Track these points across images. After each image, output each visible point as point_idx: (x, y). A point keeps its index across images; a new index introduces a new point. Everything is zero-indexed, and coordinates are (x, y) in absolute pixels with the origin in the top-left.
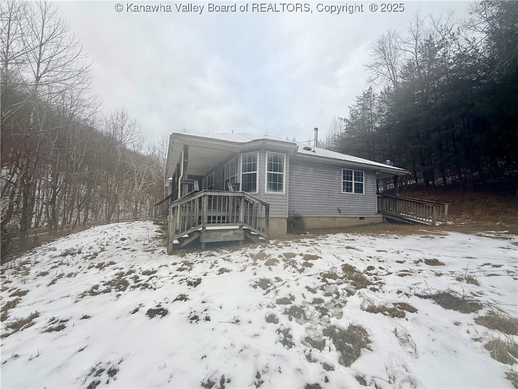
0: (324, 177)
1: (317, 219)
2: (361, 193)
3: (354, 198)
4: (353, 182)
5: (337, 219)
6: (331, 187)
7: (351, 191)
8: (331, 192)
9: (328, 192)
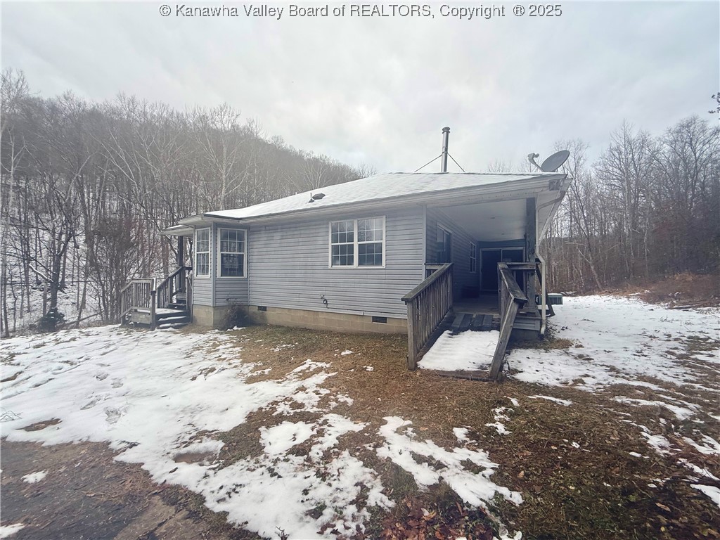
0: (297, 244)
1: (286, 311)
2: (377, 264)
3: (358, 276)
4: (356, 244)
5: (321, 316)
6: (309, 259)
7: (351, 262)
8: (309, 268)
9: (303, 267)
